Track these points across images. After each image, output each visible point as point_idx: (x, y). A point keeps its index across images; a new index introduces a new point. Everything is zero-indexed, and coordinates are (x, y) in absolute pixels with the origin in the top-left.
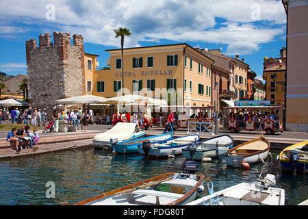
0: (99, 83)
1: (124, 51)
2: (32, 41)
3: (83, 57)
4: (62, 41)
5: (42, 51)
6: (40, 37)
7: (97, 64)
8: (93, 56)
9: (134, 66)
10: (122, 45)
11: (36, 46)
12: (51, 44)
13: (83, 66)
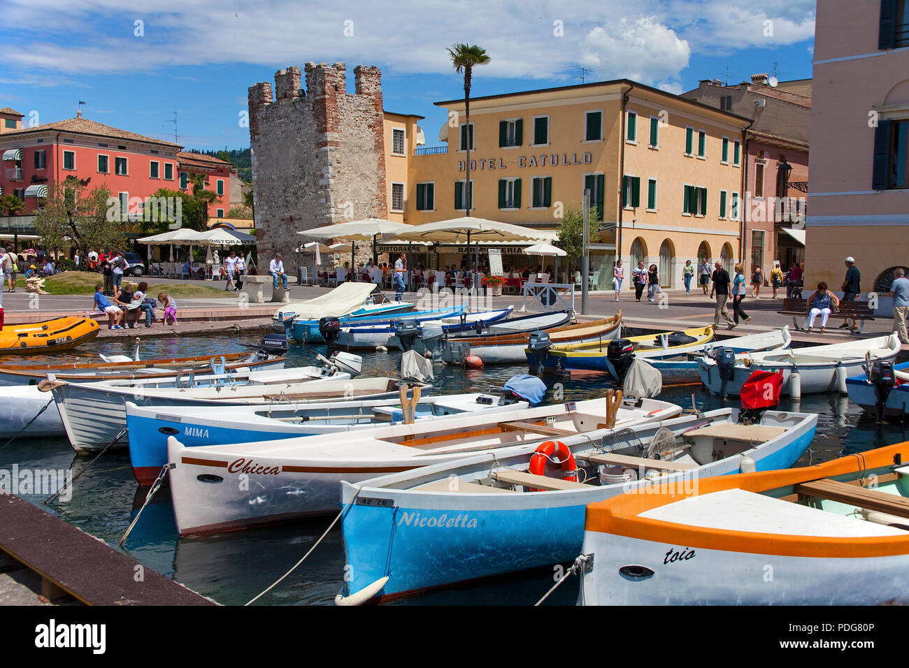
0: (420, 188)
1: (471, 104)
2: (260, 86)
3: (381, 122)
4: (323, 84)
5: (282, 112)
6: (278, 77)
7: (420, 138)
8: (409, 118)
9: (503, 142)
10: (467, 90)
11: (271, 98)
12: (302, 94)
13: (379, 146)
